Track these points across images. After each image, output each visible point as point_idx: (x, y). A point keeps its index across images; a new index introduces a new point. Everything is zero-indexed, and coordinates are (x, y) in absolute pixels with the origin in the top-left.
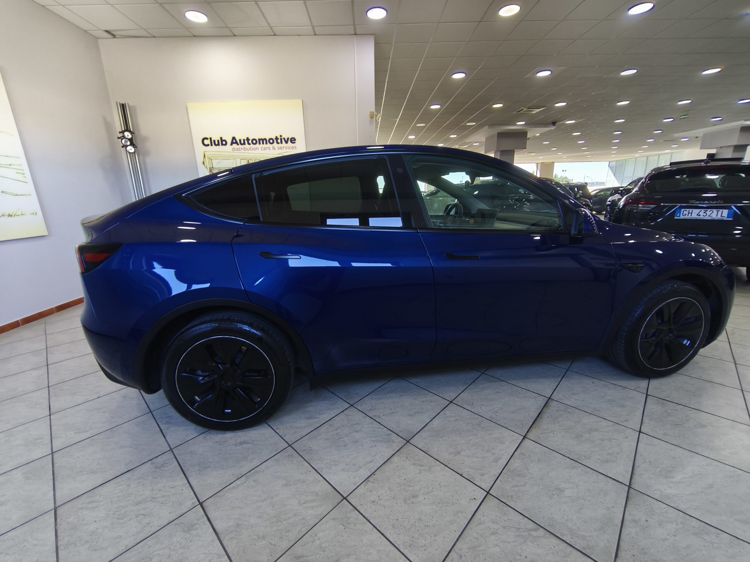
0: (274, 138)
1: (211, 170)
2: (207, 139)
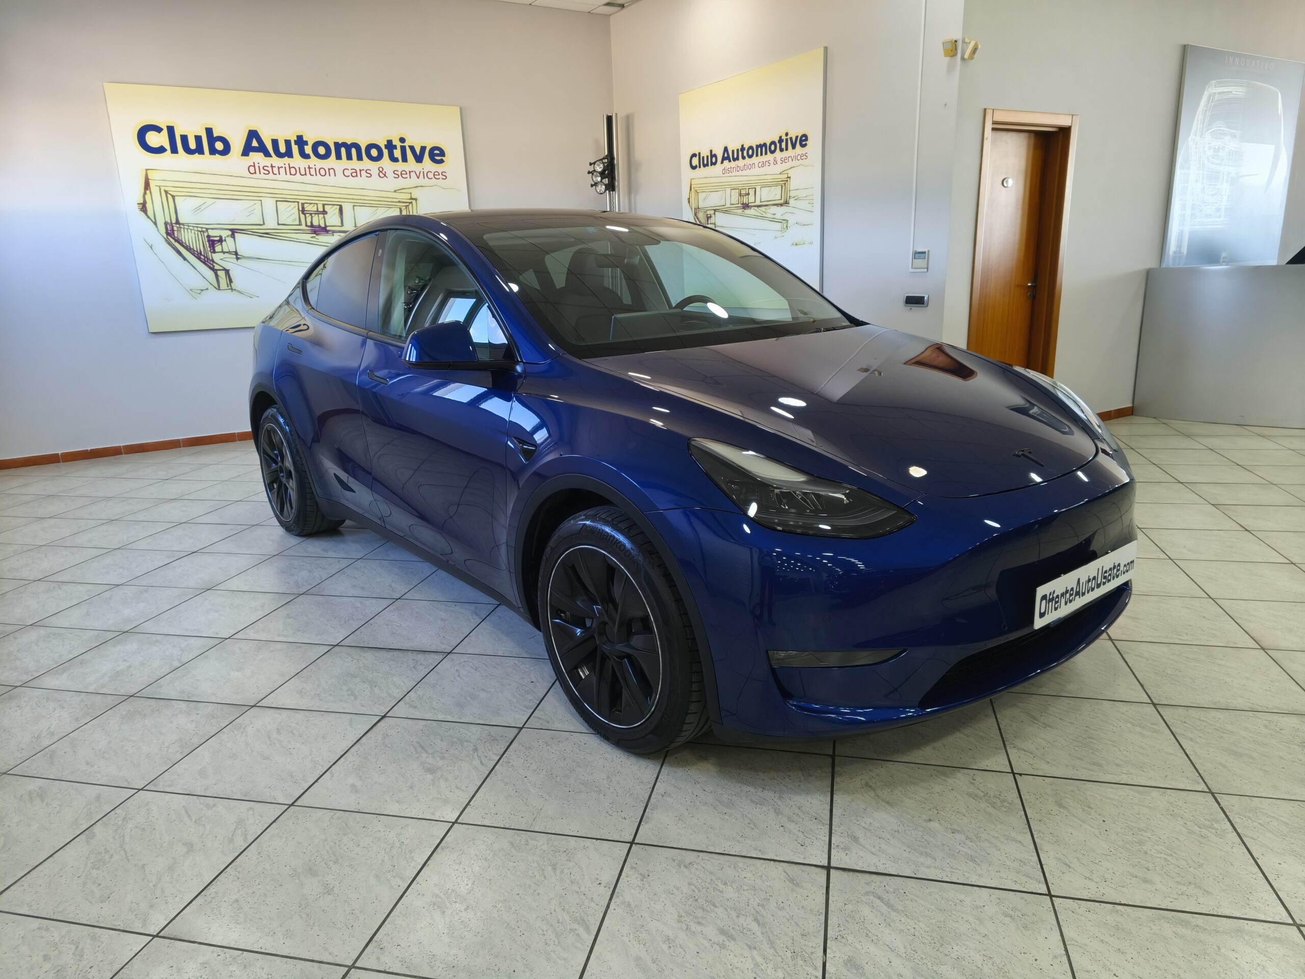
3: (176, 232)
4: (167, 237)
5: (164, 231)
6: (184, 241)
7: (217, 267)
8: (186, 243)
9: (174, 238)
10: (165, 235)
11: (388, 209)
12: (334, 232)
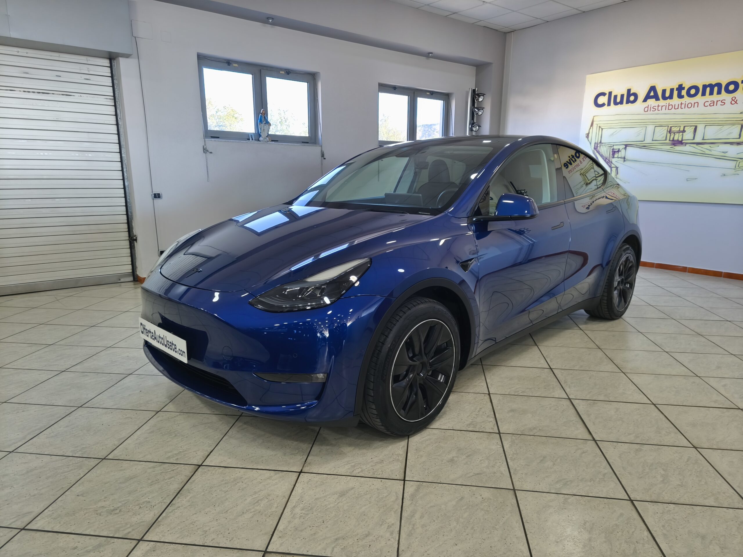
1: (597, 147)
2: (603, 94)
3: (598, 148)
4: (594, 150)
5: (593, 147)
6: (601, 152)
7: (613, 166)
8: (601, 153)
9: (597, 151)
10: (593, 149)
11: (731, 126)
12: (686, 144)
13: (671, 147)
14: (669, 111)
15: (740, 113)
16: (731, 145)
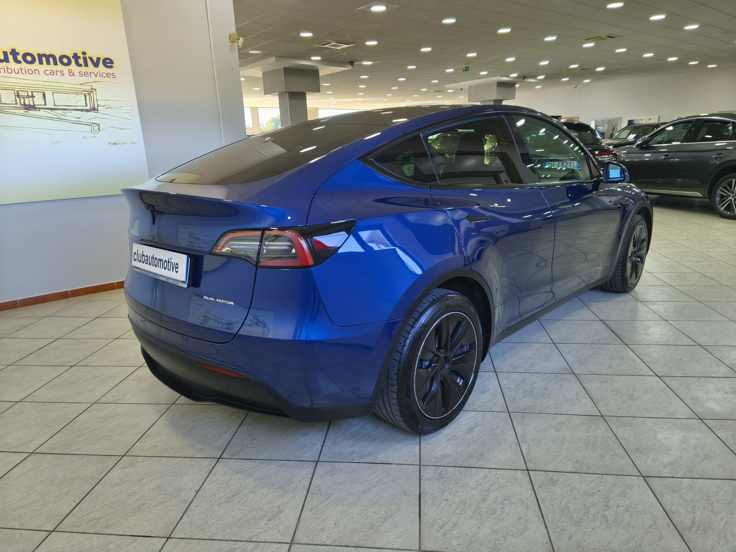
0: (71, 56)
13: (25, 112)
14: (9, 75)
15: (79, 84)
16: (81, 111)
